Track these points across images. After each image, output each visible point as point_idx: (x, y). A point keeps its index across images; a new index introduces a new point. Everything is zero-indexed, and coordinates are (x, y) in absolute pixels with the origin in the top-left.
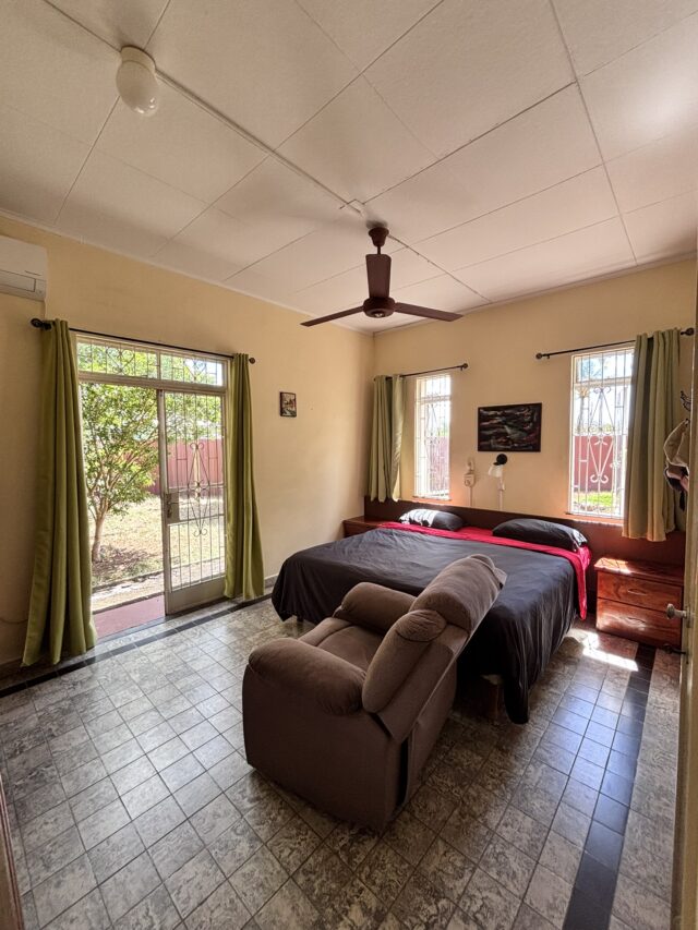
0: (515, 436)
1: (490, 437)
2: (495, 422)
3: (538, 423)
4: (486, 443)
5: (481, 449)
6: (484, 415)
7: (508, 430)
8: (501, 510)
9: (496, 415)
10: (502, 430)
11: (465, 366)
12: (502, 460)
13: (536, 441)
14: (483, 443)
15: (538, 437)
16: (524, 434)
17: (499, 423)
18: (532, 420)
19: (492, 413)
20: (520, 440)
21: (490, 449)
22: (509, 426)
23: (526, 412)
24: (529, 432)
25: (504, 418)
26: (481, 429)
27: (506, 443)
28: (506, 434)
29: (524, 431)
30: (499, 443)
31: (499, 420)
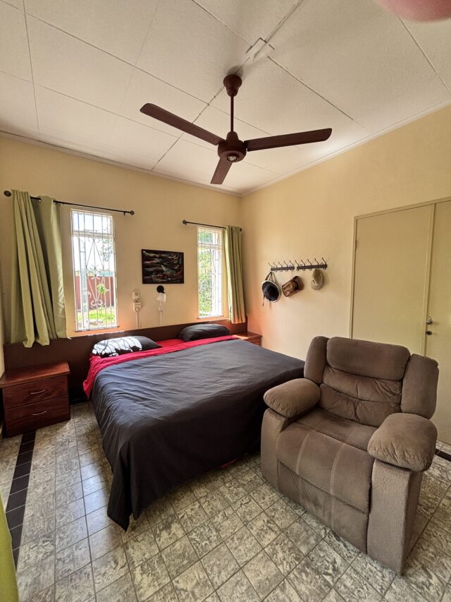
0: (169, 273)
1: (151, 273)
2: (155, 262)
3: (182, 265)
4: (148, 277)
5: (145, 282)
6: (147, 256)
7: (164, 269)
8: (161, 325)
9: (155, 257)
10: (159, 268)
11: (132, 213)
12: (160, 290)
13: (181, 277)
14: (146, 277)
15: (182, 274)
16: (174, 271)
17: (158, 263)
18: (178, 263)
19: (152, 255)
20: (171, 276)
21: (151, 282)
22: (165, 266)
23: (174, 257)
24: (177, 271)
25: (161, 260)
26: (144, 266)
27: (163, 278)
28: (162, 271)
29: (174, 269)
30: (158, 277)
31: (157, 261)
